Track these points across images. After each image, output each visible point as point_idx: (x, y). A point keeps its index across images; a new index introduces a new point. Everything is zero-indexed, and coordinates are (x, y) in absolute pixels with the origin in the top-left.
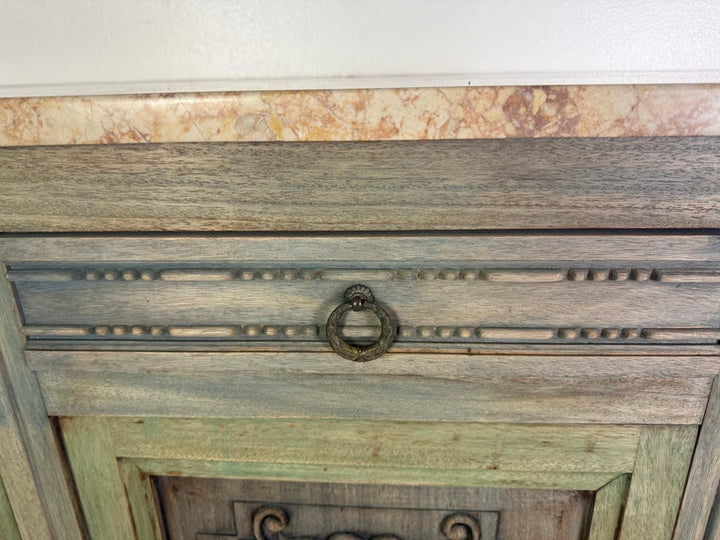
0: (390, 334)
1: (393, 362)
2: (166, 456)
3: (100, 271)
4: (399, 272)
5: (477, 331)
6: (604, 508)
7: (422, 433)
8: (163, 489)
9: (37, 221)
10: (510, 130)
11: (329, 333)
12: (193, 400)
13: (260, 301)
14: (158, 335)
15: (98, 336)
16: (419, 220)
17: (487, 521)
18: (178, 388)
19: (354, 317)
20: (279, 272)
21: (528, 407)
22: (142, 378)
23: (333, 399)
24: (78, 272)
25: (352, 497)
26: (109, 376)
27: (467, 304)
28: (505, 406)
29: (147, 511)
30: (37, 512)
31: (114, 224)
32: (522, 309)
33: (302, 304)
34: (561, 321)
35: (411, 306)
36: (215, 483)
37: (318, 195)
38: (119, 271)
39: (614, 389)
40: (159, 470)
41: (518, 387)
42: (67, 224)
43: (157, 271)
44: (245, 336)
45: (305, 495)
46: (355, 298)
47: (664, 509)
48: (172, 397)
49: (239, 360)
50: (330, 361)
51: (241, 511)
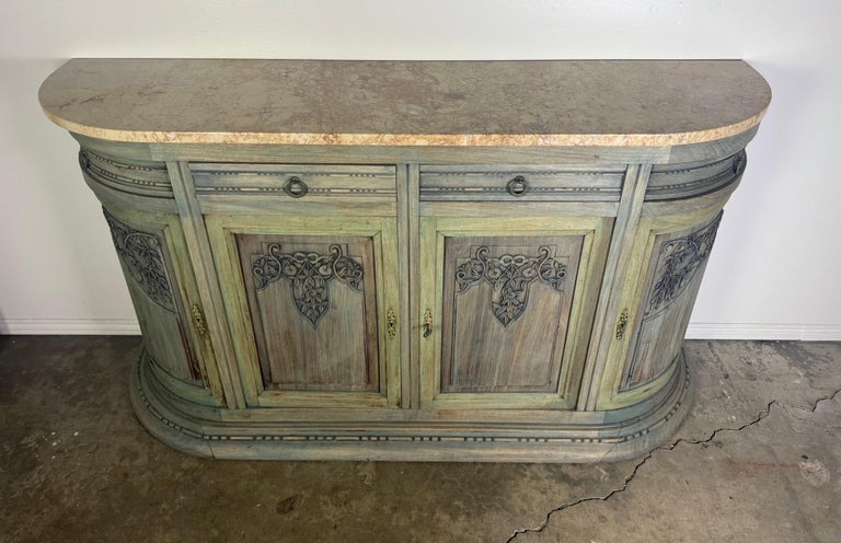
0: (305, 191)
1: (306, 198)
2: (238, 226)
3: (220, 172)
4: (305, 174)
5: (329, 190)
6: (376, 242)
7: (318, 219)
8: (238, 239)
9: (201, 159)
10: (325, 143)
11: (287, 190)
12: (248, 209)
13: (266, 181)
14: (237, 190)
15: (218, 190)
16: (309, 161)
17: (344, 247)
18: (243, 205)
19: (294, 186)
20: (271, 173)
21: (347, 211)
22: (232, 202)
23: (290, 209)
24: (213, 172)
25: (300, 240)
26: (222, 202)
27: (326, 183)
28: (340, 211)
29: (233, 246)
30: (195, 246)
31: (224, 160)
32: (341, 184)
33: (280, 182)
34: (352, 187)
35: (309, 183)
36: (255, 236)
37: (281, 154)
38: (225, 173)
39: (371, 206)
40: (237, 232)
41: (343, 205)
42: (210, 160)
43: (236, 173)
44: (262, 191)
45: (285, 239)
46: (294, 181)
47: (393, 242)
48: (241, 208)
49: (261, 197)
50: (288, 198)
51: (265, 246)
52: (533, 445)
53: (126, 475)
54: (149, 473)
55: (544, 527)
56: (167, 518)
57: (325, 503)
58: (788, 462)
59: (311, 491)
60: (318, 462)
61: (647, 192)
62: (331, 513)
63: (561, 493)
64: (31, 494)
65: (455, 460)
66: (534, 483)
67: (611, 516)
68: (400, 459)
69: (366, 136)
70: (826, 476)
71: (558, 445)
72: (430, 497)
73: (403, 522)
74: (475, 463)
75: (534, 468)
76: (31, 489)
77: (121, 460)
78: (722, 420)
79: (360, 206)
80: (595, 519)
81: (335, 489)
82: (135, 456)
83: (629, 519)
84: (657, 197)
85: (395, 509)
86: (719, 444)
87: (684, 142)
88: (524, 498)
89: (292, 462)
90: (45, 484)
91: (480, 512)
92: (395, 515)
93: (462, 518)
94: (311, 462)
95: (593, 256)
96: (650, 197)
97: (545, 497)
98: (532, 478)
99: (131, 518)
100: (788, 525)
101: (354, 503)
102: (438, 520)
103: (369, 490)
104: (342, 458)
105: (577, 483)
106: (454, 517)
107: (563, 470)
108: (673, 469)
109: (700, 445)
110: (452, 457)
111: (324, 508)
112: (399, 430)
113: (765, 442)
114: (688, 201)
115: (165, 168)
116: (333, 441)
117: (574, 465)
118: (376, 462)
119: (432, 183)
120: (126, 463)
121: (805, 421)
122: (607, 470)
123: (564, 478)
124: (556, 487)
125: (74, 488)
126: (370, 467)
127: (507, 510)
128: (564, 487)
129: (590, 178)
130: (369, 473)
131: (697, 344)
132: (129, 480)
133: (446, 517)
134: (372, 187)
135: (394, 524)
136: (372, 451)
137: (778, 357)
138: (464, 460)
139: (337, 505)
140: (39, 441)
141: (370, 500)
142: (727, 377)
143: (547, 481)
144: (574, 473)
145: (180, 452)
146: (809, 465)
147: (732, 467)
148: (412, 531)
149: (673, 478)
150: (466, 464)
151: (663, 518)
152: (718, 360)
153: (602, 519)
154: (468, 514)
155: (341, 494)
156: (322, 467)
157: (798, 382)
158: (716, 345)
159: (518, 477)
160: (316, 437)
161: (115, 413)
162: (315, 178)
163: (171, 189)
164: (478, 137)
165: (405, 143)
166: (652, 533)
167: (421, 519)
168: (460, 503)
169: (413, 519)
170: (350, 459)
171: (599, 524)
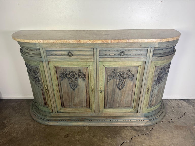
0: (72, 55)
1: (72, 57)
3: (52, 50)
4: (72, 51)
5: (78, 55)
6: (89, 68)
7: (75, 62)
8: (56, 68)
9: (48, 47)
10: (77, 42)
11: (68, 55)
12: (59, 60)
13: (63, 53)
14: (56, 55)
15: (52, 55)
16: (73, 47)
17: (81, 70)
18: (58, 59)
19: (70, 54)
20: (64, 51)
21: (82, 60)
22: (55, 58)
23: (68, 60)
24: (51, 51)
25: (71, 68)
26: (53, 58)
27: (77, 53)
28: (80, 60)
29: (55, 70)
30: (46, 70)
31: (53, 47)
32: (81, 53)
33: (66, 53)
34: (83, 54)
35: (73, 53)
36: (60, 67)
37: (67, 46)
38: (53, 51)
39: (87, 59)
40: (56, 66)
41: (81, 59)
42: (50, 47)
43: (56, 51)
44: (62, 55)
45: (67, 68)
46: (70, 53)
47: (93, 68)
48: (57, 60)
49: (62, 57)
50: (68, 57)
51: (62, 70)
52: (127, 122)
53: (28, 129)
54: (33, 129)
55: (130, 141)
57: (76, 135)
58: (190, 126)
59: (73, 133)
60: (75, 126)
61: (153, 55)
62: (78, 138)
63: (134, 133)
64: (4, 133)
65: (108, 125)
66: (128, 131)
67: (147, 138)
68: (95, 125)
69: (86, 40)
71: (133, 122)
72: (102, 134)
73: (95, 140)
74: (113, 126)
75: (127, 128)
76: (4, 132)
77: (27, 126)
78: (173, 117)
79: (85, 59)
80: (143, 139)
81: (79, 132)
82: (30, 125)
83: (152, 139)
84: (155, 56)
85: (93, 137)
86: (173, 122)
87: (161, 41)
88: (125, 134)
89: (68, 126)
90: (8, 131)
91: (114, 137)
92: (93, 138)
93: (110, 139)
94: (73, 126)
95: (141, 72)
96: (154, 56)
97: (130, 134)
98: (127, 130)
99: (28, 139)
100: (192, 141)
101: (83, 135)
102: (104, 139)
103: (87, 132)
104: (80, 125)
105: (138, 131)
106: (108, 138)
107: (135, 128)
108: (162, 128)
109: (168, 122)
110: (107, 125)
111: (76, 136)
112: (95, 118)
113: (184, 121)
114: (163, 57)
115: (40, 50)
116: (78, 121)
117: (137, 127)
118: (89, 126)
119: (102, 53)
121: (193, 117)
122: (145, 128)
123: (135, 130)
124: (133, 132)
125: (15, 132)
126: (87, 127)
127: (121, 137)
128: (135, 132)
129: (139, 51)
130: (87, 129)
131: (166, 100)
132: (28, 130)
133: (106, 139)
134: (88, 54)
135: (93, 140)
136: (88, 123)
137: (186, 103)
138: (110, 125)
139: (79, 136)
140: (8, 122)
141: (87, 135)
142: (173, 107)
143: (131, 131)
144: (137, 129)
145: (41, 124)
147: (177, 127)
148: (98, 142)
149: (162, 130)
150: (111, 126)
151: (160, 139)
152: (171, 103)
153: (145, 139)
154: (111, 138)
155: (80, 133)
156: (76, 127)
157: (191, 108)
158: (170, 100)
159: (124, 129)
160: (74, 120)
161: (26, 115)
162: (75, 52)
163: (41, 55)
164: (113, 40)
165: (96, 42)
166: (158, 142)
167: (100, 139)
168: (109, 136)
169: (98, 139)
170: (82, 125)
171: (144, 140)
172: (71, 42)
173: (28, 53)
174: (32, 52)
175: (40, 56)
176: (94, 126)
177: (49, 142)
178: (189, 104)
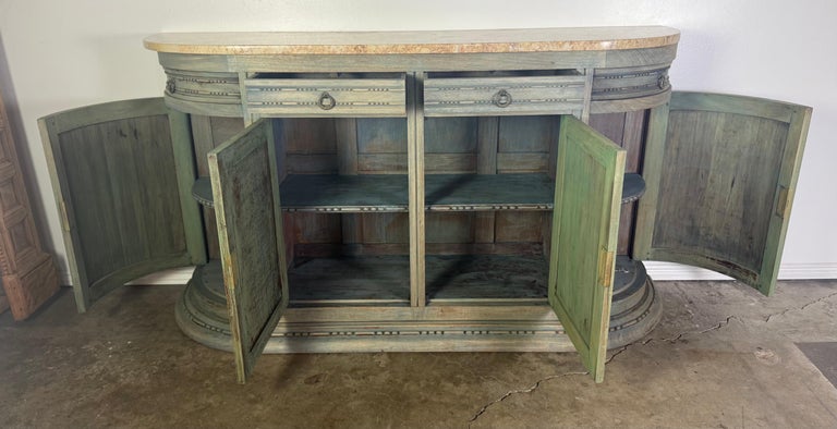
52: (522, 336)
53: (174, 365)
54: (193, 364)
55: (533, 390)
56: (210, 389)
57: (347, 378)
58: (745, 351)
59: (333, 371)
60: (340, 354)
61: (593, 93)
62: (351, 383)
63: (548, 370)
64: (92, 378)
65: (456, 350)
66: (524, 365)
68: (410, 350)
70: (777, 359)
71: (545, 336)
72: (435, 373)
73: (413, 388)
74: (473, 353)
75: (525, 356)
76: (92, 375)
77: (169, 357)
78: (687, 328)
80: (577, 384)
81: (354, 370)
82: (179, 355)
84: (600, 97)
85: (406, 380)
86: (684, 341)
88: (517, 373)
89: (317, 354)
90: (103, 372)
91: (478, 381)
92: (406, 384)
94: (333, 354)
96: (595, 97)
97: (533, 373)
98: (523, 362)
99: (178, 389)
101: (371, 377)
102: (443, 386)
103: (383, 370)
104: (360, 350)
105: (563, 364)
106: (457, 383)
107: (550, 357)
108: (645, 356)
109: (667, 343)
110: (453, 347)
111: (346, 381)
112: (409, 326)
113: (724, 340)
115: (237, 79)
116: (353, 336)
117: (559, 353)
118: (389, 354)
119: (434, 98)
120: (174, 359)
121: (759, 328)
123: (551, 362)
124: (544, 367)
125: (129, 373)
126: (385, 356)
127: (502, 379)
128: (551, 366)
130: (383, 361)
131: (664, 284)
132: (176, 368)
133: (450, 385)
134: (385, 100)
135: (405, 389)
136: (385, 343)
137: (735, 291)
138: (464, 350)
139: (357, 379)
140: (98, 347)
141: (384, 376)
142: (691, 302)
143: (536, 363)
144: (558, 359)
146: (763, 354)
147: (696, 354)
148: (421, 393)
149: (645, 361)
152: (683, 292)
153: (584, 384)
154: (469, 383)
155: (360, 373)
156: (343, 358)
157: (753, 304)
159: (511, 361)
160: (338, 333)
161: (162, 330)
162: (342, 93)
163: (240, 97)
164: (465, 45)
166: (628, 393)
167: (428, 386)
168: (462, 377)
169: (422, 385)
170: (366, 350)
171: (582, 388)
172: (339, 52)
173: (196, 93)
174: (209, 89)
175: (236, 100)
176: (408, 354)
177: (253, 396)
178: (745, 295)
